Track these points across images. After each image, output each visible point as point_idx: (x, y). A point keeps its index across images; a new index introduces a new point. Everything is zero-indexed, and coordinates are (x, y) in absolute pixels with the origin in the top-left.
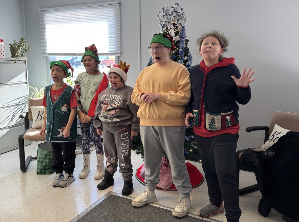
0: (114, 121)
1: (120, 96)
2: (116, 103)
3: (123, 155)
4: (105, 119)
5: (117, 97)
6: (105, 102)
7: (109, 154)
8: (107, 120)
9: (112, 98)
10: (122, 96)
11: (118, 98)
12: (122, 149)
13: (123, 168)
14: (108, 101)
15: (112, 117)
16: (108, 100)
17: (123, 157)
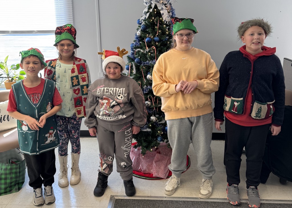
0: (120, 118)
1: (122, 89)
2: (118, 97)
3: (126, 154)
4: (108, 118)
5: (119, 90)
6: (104, 97)
7: (105, 155)
8: (111, 119)
9: (113, 91)
10: (124, 89)
11: (121, 91)
12: (126, 147)
13: (124, 166)
14: (108, 96)
15: (117, 114)
16: (107, 94)
17: (126, 156)
